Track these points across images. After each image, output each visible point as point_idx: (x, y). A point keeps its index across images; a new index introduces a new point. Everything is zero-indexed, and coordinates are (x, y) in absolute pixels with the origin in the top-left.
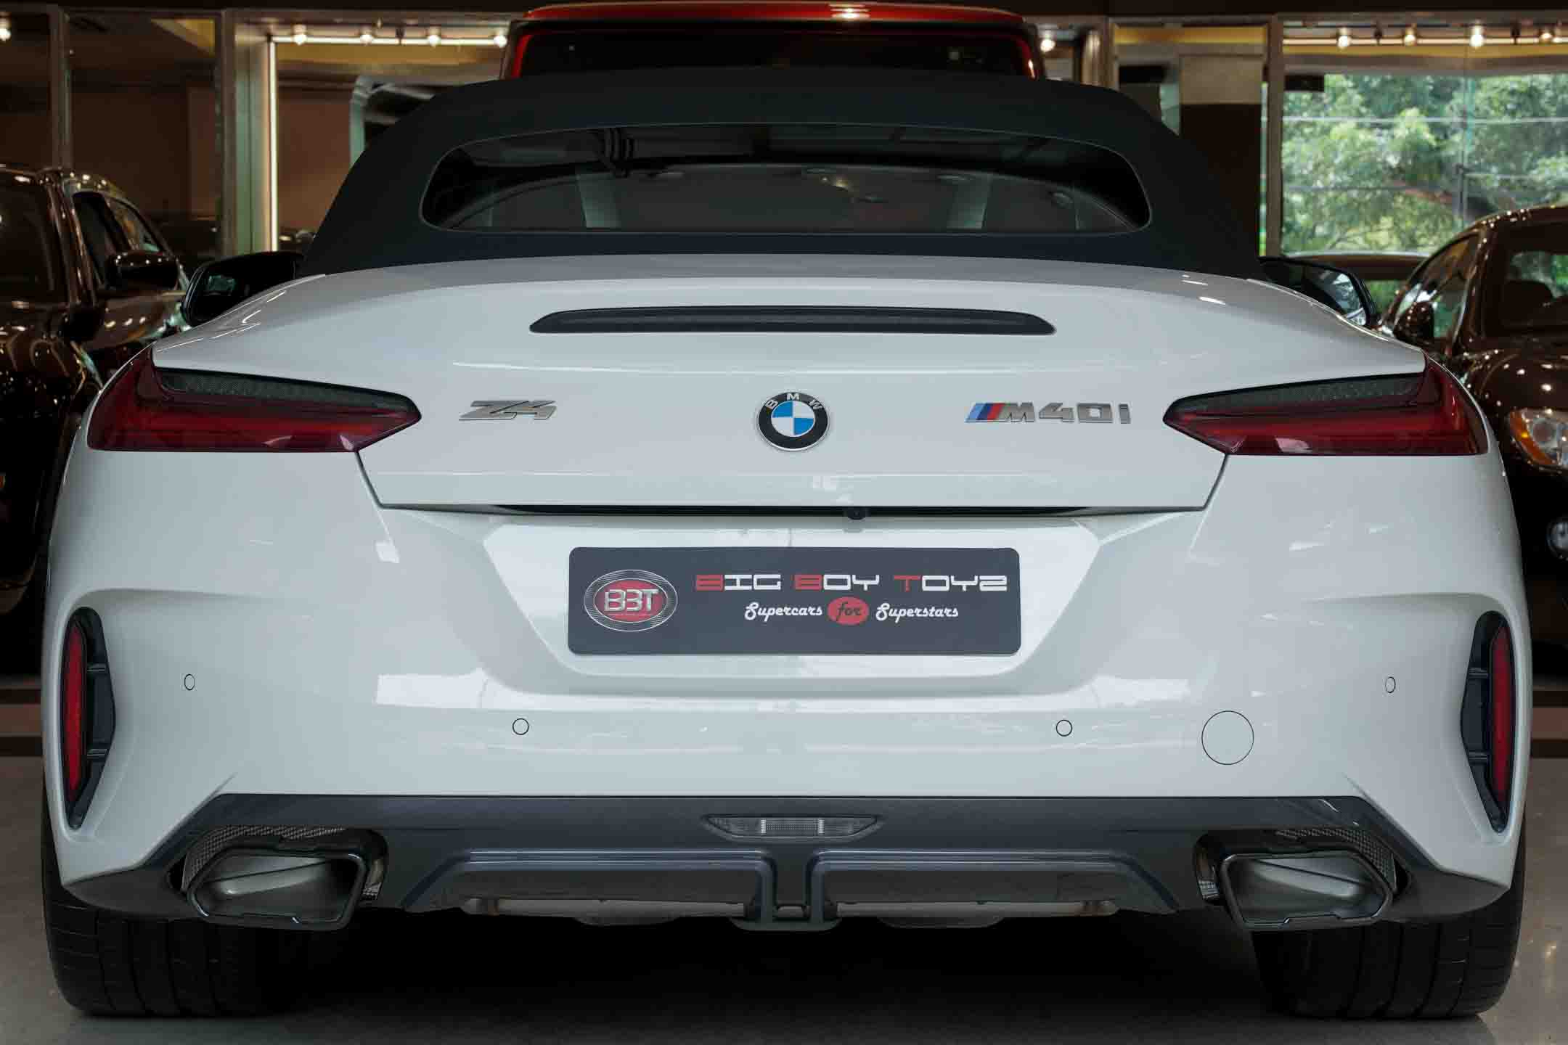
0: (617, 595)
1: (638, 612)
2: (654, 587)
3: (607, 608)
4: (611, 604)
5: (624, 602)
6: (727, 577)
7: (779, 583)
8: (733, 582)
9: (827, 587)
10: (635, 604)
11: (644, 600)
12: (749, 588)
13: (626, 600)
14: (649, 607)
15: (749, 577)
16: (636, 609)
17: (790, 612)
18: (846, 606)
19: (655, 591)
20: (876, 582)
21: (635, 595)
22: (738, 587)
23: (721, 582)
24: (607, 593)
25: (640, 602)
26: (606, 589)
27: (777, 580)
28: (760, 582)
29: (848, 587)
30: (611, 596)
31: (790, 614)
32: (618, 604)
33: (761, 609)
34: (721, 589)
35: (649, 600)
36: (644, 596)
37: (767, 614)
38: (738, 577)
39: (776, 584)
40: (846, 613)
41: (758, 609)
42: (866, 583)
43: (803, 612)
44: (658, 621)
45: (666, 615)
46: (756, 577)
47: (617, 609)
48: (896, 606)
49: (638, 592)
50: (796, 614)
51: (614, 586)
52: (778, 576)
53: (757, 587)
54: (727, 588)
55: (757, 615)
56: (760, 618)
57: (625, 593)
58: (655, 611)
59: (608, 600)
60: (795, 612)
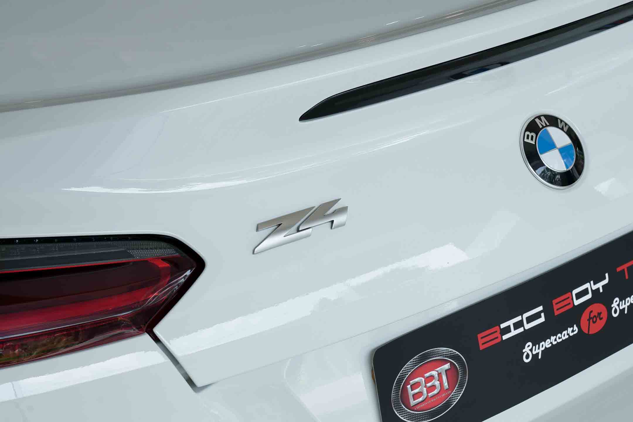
0: (417, 384)
1: (438, 393)
2: (446, 362)
3: (413, 402)
4: (415, 396)
5: (425, 389)
6: (503, 326)
7: (543, 314)
8: (507, 330)
9: (577, 302)
10: (433, 387)
11: (440, 380)
12: (521, 330)
13: (426, 386)
14: (446, 384)
15: (519, 318)
16: (436, 392)
17: (556, 340)
18: (592, 316)
19: (447, 366)
20: (606, 281)
21: (432, 377)
22: (514, 333)
23: (498, 334)
24: (409, 386)
25: (437, 383)
26: (407, 383)
27: (541, 312)
28: (530, 319)
29: (589, 296)
30: (413, 387)
31: (556, 342)
32: (420, 394)
33: (534, 347)
34: (500, 340)
35: (444, 378)
36: (440, 375)
37: (538, 350)
38: (511, 323)
39: (540, 317)
40: (593, 321)
41: (532, 348)
42: (600, 285)
43: (564, 336)
44: (457, 396)
45: (461, 386)
46: (526, 315)
47: (421, 399)
48: (622, 298)
49: (434, 373)
50: (561, 340)
51: (412, 377)
52: (540, 308)
53: (528, 326)
54: (505, 337)
55: (532, 354)
56: (535, 356)
57: (423, 379)
58: (451, 387)
59: (411, 393)
60: (559, 338)
